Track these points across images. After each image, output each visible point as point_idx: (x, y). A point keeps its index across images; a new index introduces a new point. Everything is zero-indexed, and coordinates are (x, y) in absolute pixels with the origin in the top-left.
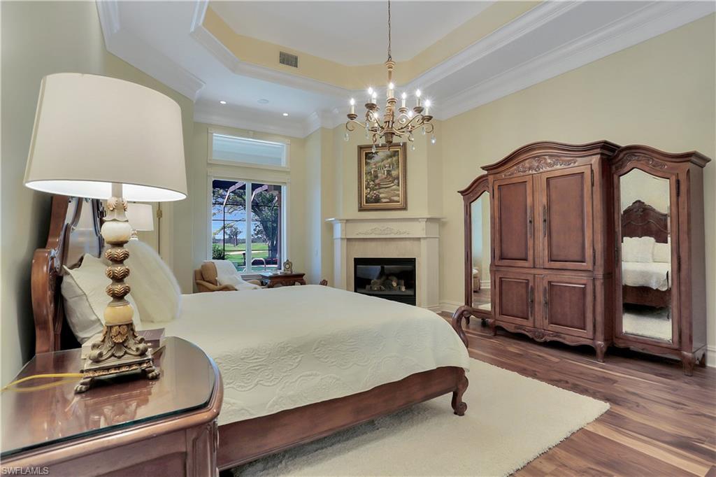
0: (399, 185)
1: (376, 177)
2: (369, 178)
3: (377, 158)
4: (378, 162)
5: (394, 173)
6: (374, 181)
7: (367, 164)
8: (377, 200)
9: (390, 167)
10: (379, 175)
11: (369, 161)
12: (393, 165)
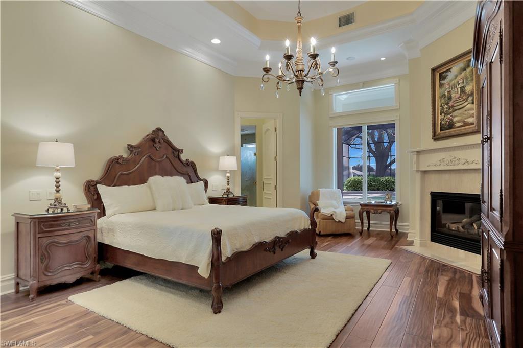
0: (473, 103)
1: (450, 98)
2: (443, 101)
3: (451, 76)
4: (451, 81)
5: (468, 89)
6: (447, 104)
7: (441, 85)
8: (451, 125)
9: (463, 82)
10: (453, 95)
11: (443, 82)
12: (467, 78)
